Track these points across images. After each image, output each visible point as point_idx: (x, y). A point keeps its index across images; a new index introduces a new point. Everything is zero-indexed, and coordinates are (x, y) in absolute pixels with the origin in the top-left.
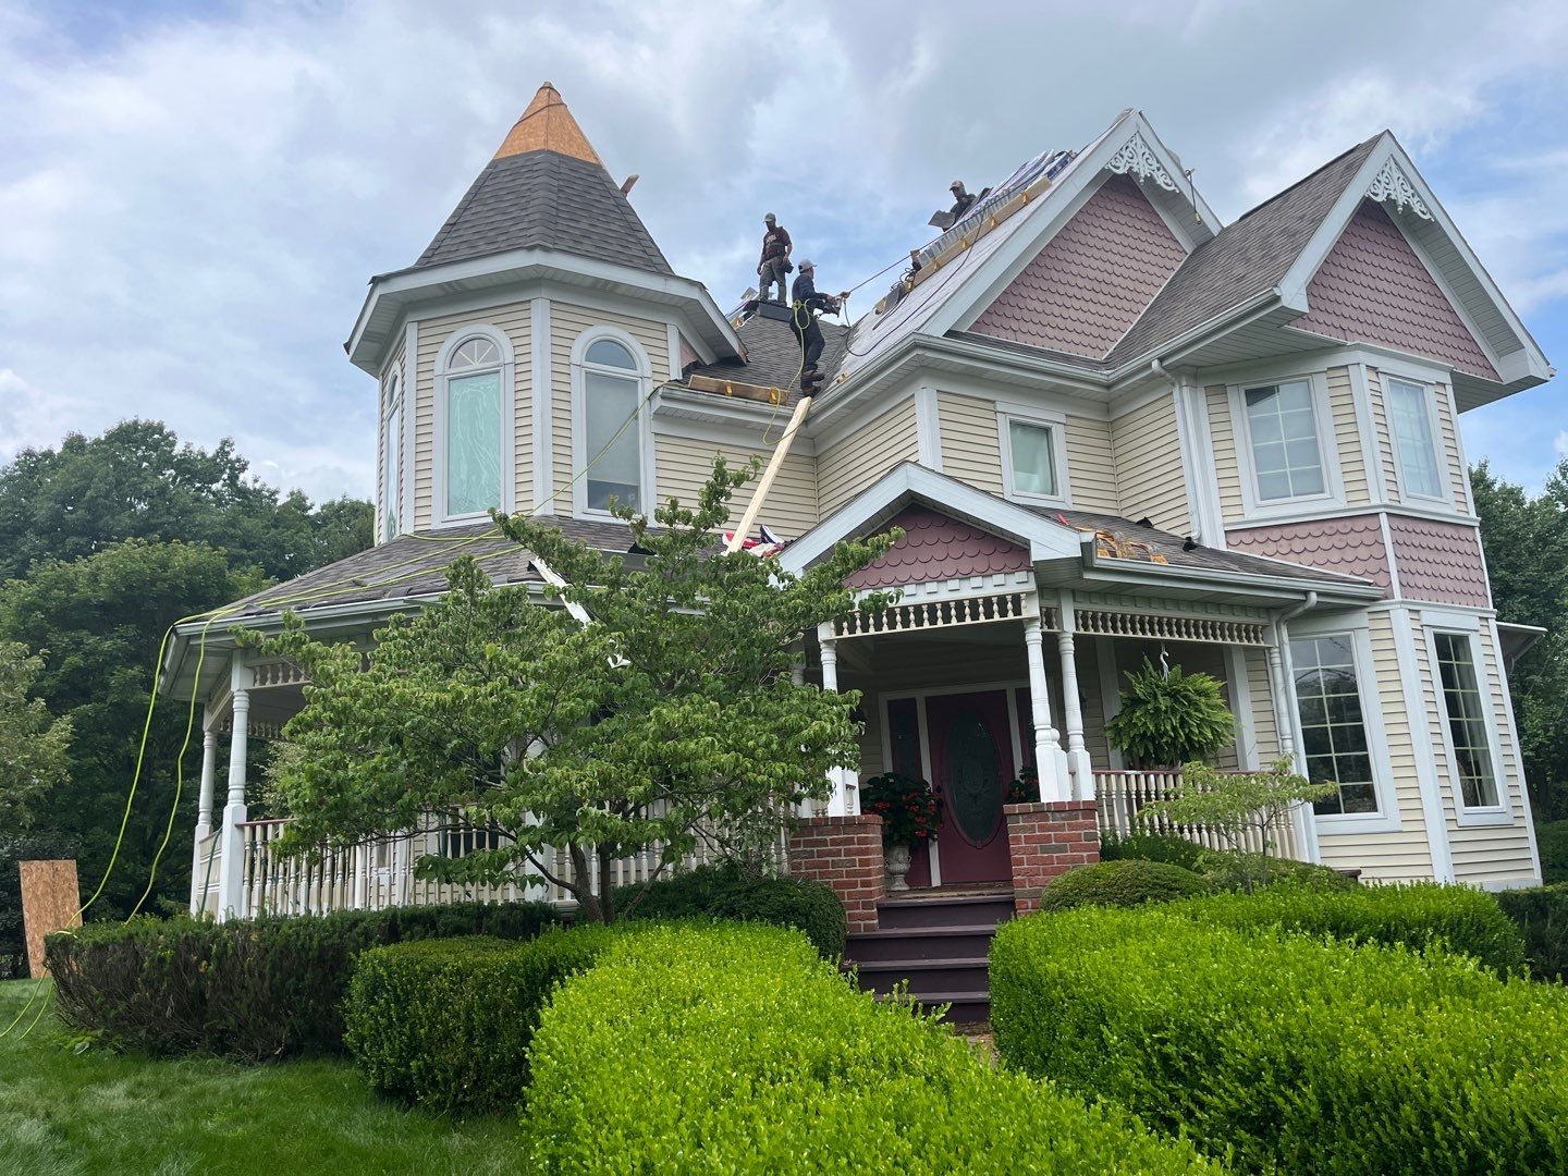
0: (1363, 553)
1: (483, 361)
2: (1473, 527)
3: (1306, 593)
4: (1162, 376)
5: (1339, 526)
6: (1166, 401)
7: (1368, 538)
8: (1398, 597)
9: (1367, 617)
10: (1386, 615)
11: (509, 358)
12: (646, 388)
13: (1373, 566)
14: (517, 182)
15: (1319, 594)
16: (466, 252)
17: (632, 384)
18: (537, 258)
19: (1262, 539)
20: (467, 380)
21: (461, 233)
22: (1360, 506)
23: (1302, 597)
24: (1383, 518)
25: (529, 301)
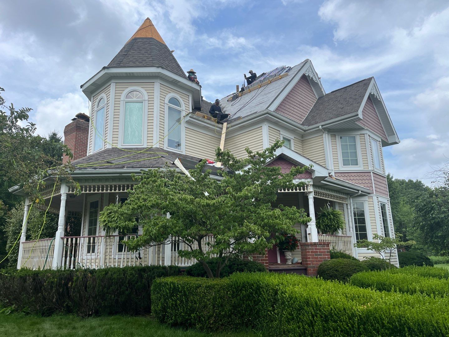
0: (367, 181)
1: (137, 98)
2: (385, 177)
3: (358, 190)
4: (321, 130)
5: (361, 174)
6: (321, 137)
7: (368, 178)
8: (375, 194)
9: (367, 198)
10: (372, 198)
11: (147, 98)
12: (184, 114)
13: (369, 185)
14: (145, 46)
15: (361, 191)
16: (131, 64)
17: (180, 112)
18: (160, 70)
19: (343, 175)
20: (132, 103)
21: (129, 58)
22: (366, 170)
23: (357, 192)
24: (372, 173)
25: (154, 82)
